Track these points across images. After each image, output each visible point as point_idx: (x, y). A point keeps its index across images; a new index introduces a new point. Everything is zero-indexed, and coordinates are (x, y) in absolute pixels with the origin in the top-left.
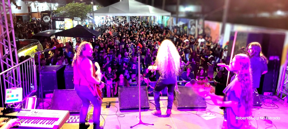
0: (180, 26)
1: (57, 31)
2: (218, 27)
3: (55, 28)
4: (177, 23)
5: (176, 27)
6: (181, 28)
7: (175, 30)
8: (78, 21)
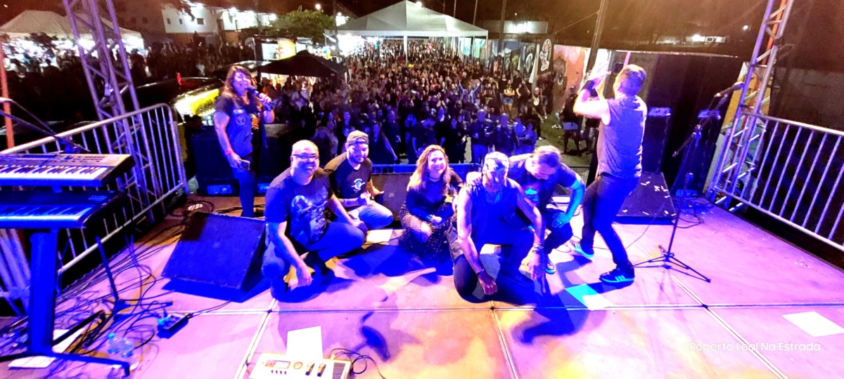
0: (506, 54)
1: (264, 64)
2: (582, 57)
3: (260, 58)
4: (499, 51)
5: (499, 59)
6: (508, 59)
7: (496, 63)
8: (307, 46)
